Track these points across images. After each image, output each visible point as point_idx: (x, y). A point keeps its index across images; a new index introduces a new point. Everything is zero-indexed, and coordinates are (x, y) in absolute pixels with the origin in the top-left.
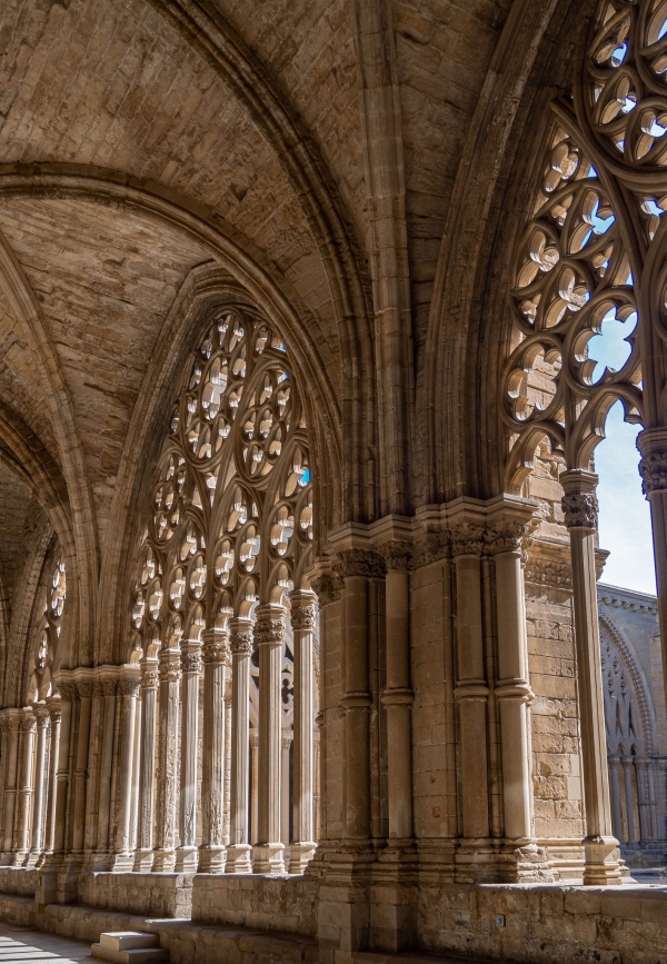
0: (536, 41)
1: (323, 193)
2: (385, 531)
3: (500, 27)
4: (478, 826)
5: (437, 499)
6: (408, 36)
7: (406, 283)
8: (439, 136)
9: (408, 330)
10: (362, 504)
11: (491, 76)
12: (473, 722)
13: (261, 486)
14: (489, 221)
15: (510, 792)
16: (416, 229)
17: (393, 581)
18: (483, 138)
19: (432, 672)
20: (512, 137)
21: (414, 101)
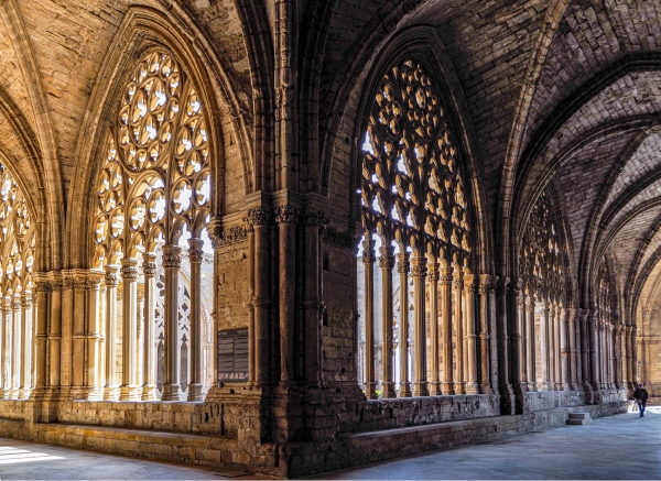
0: (101, 105)
1: (28, 139)
2: (51, 276)
3: (90, 94)
4: (78, 382)
5: (70, 267)
6: (52, 94)
7: (59, 183)
8: (69, 129)
9: (61, 200)
10: (45, 264)
11: (88, 112)
12: (78, 347)
13: (23, 239)
14: (89, 166)
15: (90, 370)
16: (62, 162)
17: (55, 295)
18: (86, 134)
19: (66, 329)
20: (96, 135)
21: (57, 117)
